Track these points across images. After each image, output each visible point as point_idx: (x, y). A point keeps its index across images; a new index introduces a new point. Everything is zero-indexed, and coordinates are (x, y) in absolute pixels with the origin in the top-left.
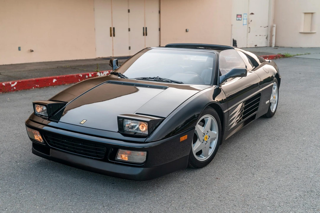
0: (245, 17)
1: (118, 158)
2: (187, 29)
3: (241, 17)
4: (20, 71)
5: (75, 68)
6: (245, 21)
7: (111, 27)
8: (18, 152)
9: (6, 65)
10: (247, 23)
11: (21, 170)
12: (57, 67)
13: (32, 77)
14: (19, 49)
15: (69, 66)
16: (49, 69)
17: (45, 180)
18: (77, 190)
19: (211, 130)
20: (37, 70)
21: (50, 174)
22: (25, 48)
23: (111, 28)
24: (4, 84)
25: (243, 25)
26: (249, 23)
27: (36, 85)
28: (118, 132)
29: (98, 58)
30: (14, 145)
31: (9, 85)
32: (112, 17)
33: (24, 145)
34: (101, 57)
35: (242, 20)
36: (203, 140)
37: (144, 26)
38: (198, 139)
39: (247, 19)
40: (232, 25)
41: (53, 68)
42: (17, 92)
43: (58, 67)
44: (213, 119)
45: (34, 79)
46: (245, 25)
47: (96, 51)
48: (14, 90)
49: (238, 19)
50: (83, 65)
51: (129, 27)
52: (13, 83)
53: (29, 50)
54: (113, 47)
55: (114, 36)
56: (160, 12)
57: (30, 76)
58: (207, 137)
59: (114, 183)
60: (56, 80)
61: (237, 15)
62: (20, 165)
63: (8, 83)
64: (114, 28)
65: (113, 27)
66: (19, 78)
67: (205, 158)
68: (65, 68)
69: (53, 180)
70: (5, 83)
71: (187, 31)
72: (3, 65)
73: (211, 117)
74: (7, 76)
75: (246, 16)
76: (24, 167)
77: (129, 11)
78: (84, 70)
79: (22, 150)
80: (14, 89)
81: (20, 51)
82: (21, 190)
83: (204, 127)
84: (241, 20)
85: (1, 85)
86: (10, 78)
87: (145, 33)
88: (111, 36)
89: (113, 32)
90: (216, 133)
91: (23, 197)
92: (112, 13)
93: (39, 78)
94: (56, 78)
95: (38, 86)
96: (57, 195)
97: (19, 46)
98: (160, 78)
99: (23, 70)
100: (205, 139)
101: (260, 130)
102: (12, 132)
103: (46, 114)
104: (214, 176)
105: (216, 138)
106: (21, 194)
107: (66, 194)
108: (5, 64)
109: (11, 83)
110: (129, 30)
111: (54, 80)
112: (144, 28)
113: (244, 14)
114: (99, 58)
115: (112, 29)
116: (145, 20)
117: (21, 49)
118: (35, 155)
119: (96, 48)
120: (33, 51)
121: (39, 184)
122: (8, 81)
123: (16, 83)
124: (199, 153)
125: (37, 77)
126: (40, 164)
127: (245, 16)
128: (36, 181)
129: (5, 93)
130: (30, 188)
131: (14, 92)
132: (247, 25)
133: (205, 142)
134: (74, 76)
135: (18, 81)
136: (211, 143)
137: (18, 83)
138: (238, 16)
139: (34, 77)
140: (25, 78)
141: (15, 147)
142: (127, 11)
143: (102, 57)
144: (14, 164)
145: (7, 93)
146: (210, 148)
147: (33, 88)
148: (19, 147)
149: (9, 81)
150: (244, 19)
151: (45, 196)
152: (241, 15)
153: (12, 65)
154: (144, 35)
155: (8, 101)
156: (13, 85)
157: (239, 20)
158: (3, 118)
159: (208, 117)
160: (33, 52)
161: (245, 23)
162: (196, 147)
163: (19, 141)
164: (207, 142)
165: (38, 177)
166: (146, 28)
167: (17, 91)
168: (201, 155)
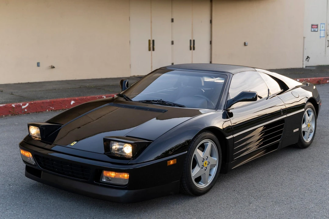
0: (323, 28)
1: (103, 180)
2: (246, 43)
3: (317, 28)
4: (35, 91)
5: (99, 89)
6: (322, 32)
7: (150, 39)
8: (13, 176)
9: (22, 84)
10: (325, 36)
11: (12, 192)
12: (79, 87)
13: (47, 98)
14: (38, 64)
15: (94, 86)
16: (70, 88)
17: (34, 202)
18: (62, 212)
19: (211, 156)
20: (55, 90)
21: (40, 196)
22: (45, 64)
23: (149, 41)
24: (13, 105)
25: (320, 37)
26: (328, 35)
27: (51, 108)
28: (104, 154)
29: (133, 76)
30: (11, 169)
31: (20, 106)
32: (151, 28)
33: (21, 169)
34: (136, 75)
35: (319, 31)
36: (203, 166)
37: (191, 39)
38: (197, 164)
39: (324, 30)
40: (304, 38)
41: (75, 88)
42: (29, 115)
43: (81, 87)
44: (213, 144)
45: (48, 101)
46: (322, 37)
47: (130, 68)
48: (25, 113)
49: (312, 30)
50: (111, 85)
51: (173, 40)
52: (24, 105)
53: (50, 66)
54: (152, 63)
55: (153, 50)
56: (211, 22)
57: (46, 96)
58: (207, 162)
59: (101, 207)
60: (75, 102)
61: (312, 25)
62: (12, 188)
63: (18, 105)
64: (153, 41)
65: (153, 39)
66: (32, 99)
67: (204, 185)
68: (89, 88)
69: (42, 202)
70: (15, 104)
71: (246, 44)
72: (19, 84)
73: (211, 142)
74: (19, 96)
75: (324, 26)
76: (15, 190)
77: (172, 20)
78: (111, 90)
79: (18, 174)
80: (25, 111)
81: (38, 67)
82: (8, 209)
83: (203, 153)
84: (317, 31)
85: (11, 106)
86: (23, 99)
87: (192, 47)
88: (150, 50)
89: (152, 46)
90: (216, 159)
91: (9, 215)
92: (151, 22)
93: (55, 100)
94: (74, 100)
95: (53, 108)
96: (42, 215)
97: (38, 62)
98: (163, 101)
99: (40, 89)
100: (205, 165)
101: (284, 161)
102: (12, 157)
103: (39, 136)
104: (208, 204)
105: (216, 165)
106: (7, 213)
107: (51, 214)
108: (20, 82)
109: (21, 105)
110: (172, 43)
111: (72, 102)
112: (191, 41)
113: (321, 24)
114: (135, 76)
115: (151, 42)
116: (192, 31)
117: (41, 65)
118: (30, 179)
119: (130, 65)
120: (54, 67)
121: (26, 205)
122: (19, 102)
123: (27, 105)
124: (198, 179)
125: (53, 98)
126: (33, 187)
127: (322, 26)
128: (24, 203)
129: (14, 116)
130: (17, 208)
131: (24, 115)
132: (325, 37)
133: (204, 168)
134: (97, 97)
135: (29, 102)
136: (211, 170)
137: (30, 104)
138: (313, 27)
139: (50, 98)
140: (39, 99)
141: (11, 171)
142: (171, 20)
143: (138, 76)
144: (6, 186)
145: (16, 116)
146: (210, 175)
147: (47, 110)
148: (16, 171)
149: (21, 102)
150: (320, 30)
151: (29, 216)
152: (317, 26)
153: (29, 83)
154: (191, 49)
155: (15, 125)
156: (23, 107)
157: (314, 31)
158: (5, 142)
159: (208, 142)
160: (54, 69)
161: (322, 35)
162: (195, 172)
163: (17, 166)
164: (206, 167)
165: (27, 199)
166: (194, 41)
167: (29, 113)
168: (200, 182)
